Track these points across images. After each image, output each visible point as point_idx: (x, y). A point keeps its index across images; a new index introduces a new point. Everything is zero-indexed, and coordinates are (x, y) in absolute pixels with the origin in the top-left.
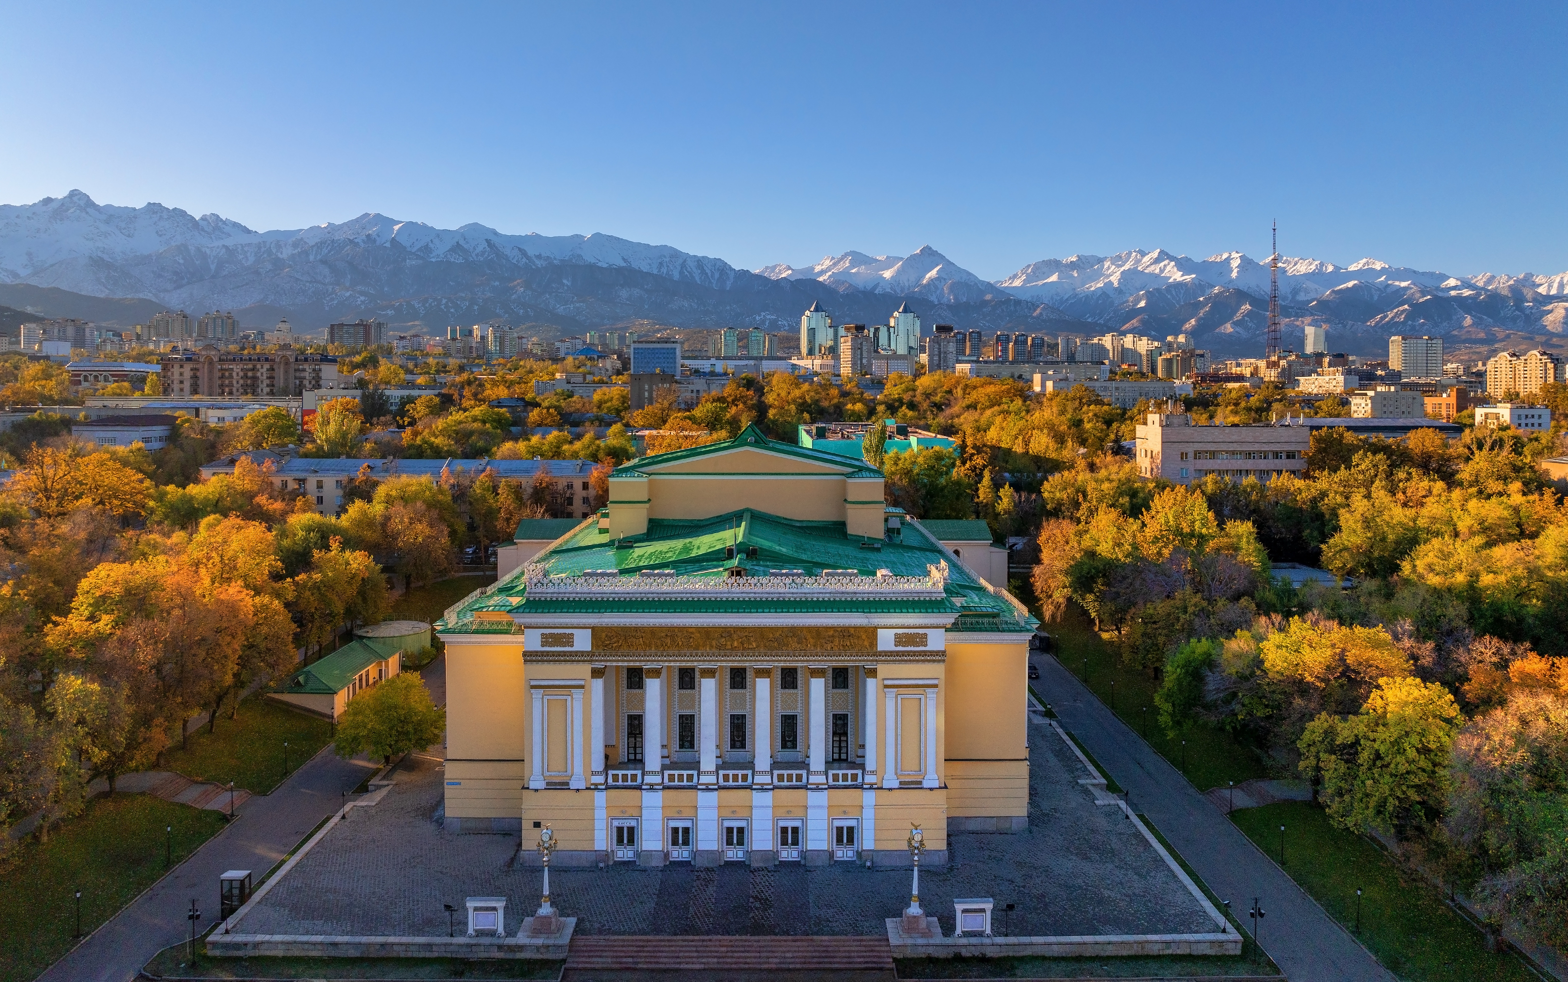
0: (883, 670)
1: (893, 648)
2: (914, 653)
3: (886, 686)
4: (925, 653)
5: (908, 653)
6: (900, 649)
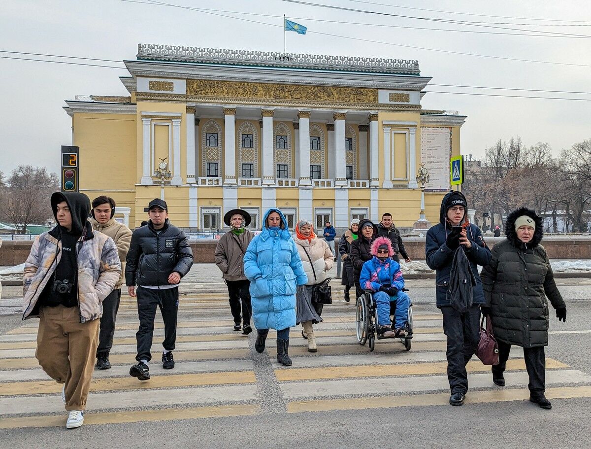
3: (384, 125)
4: (408, 106)
5: (398, 106)
6: (393, 102)
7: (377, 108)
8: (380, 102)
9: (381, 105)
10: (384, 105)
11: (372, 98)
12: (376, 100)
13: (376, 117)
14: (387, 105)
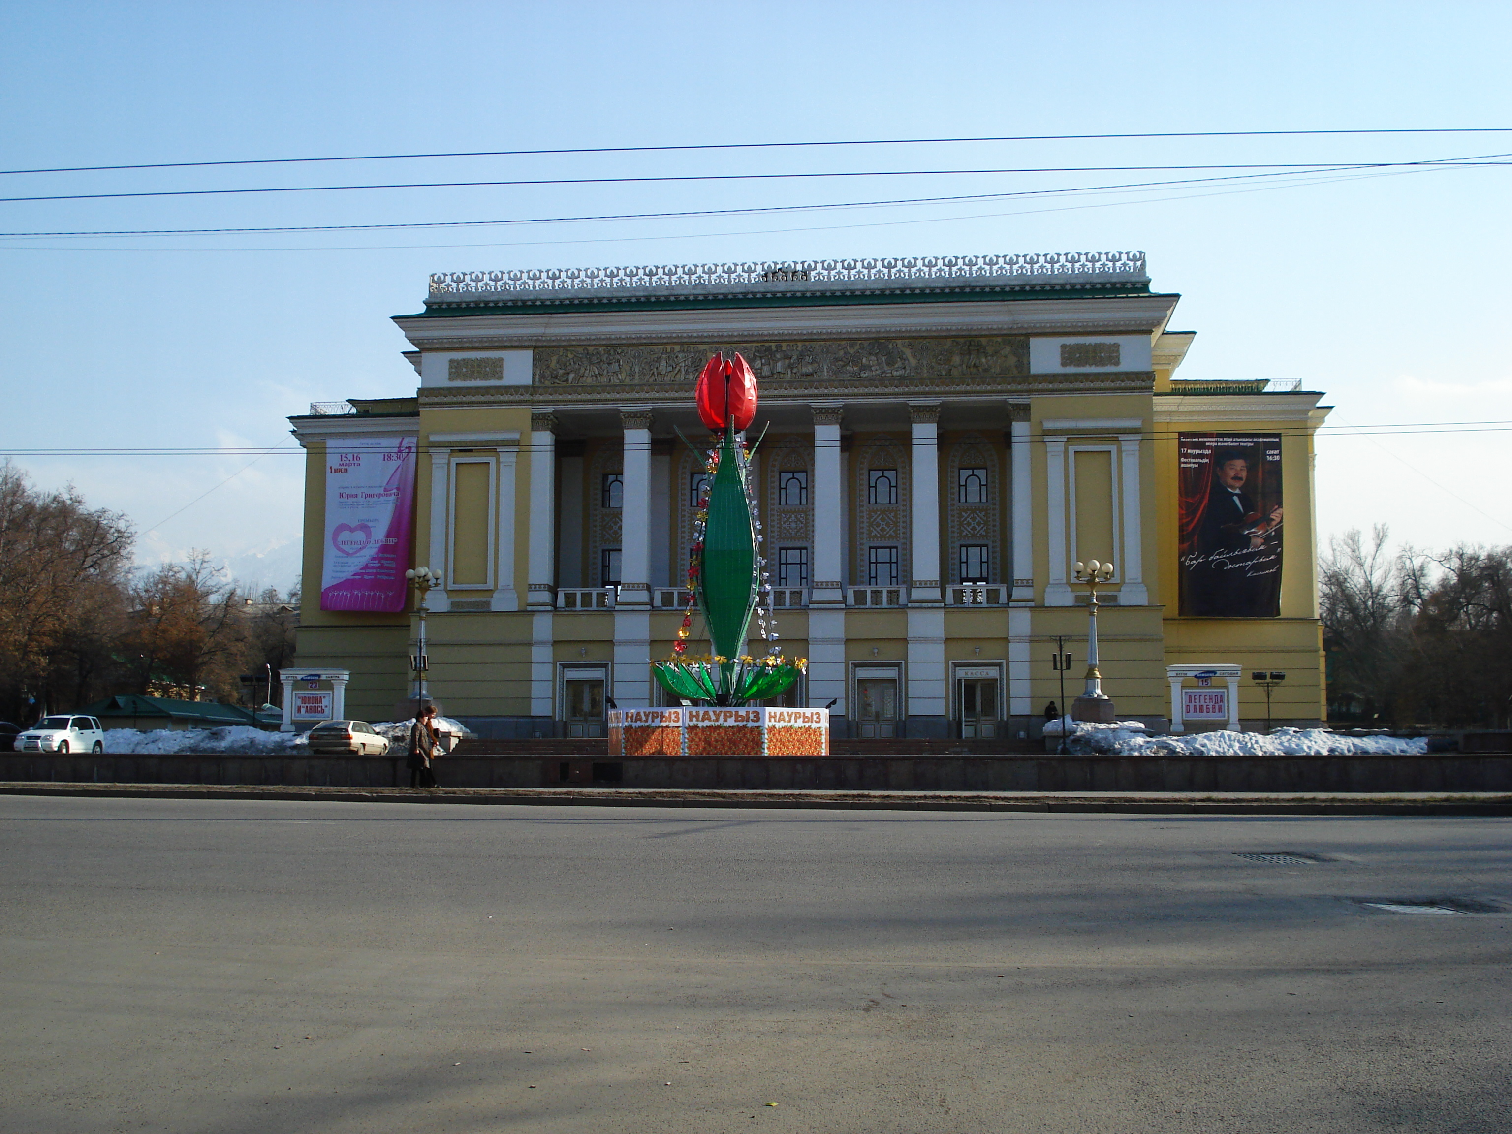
0: (1038, 404)
1: (1060, 370)
2: (1096, 378)
3: (1047, 434)
4: (1117, 376)
5: (1086, 376)
6: (1072, 370)
7: (1025, 387)
8: (1033, 370)
9: (1036, 378)
10: (1047, 378)
11: (1012, 362)
12: (1023, 364)
13: (1022, 411)
14: (1056, 378)
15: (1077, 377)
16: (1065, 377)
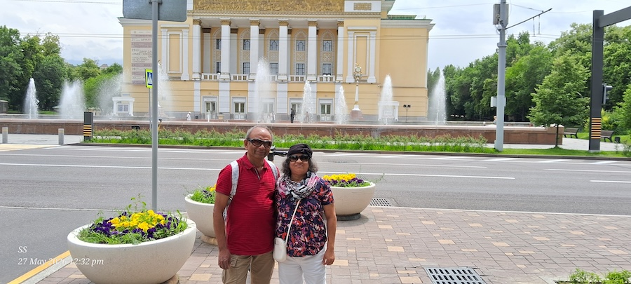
0: (346, 22)
1: (353, 11)
2: (364, 14)
3: (348, 30)
4: (370, 14)
5: (361, 13)
6: (357, 11)
7: (343, 16)
8: (345, 11)
9: (346, 13)
10: (349, 13)
11: (339, 8)
12: (342, 9)
13: (342, 24)
14: (352, 13)
15: (358, 13)
16: (355, 14)
